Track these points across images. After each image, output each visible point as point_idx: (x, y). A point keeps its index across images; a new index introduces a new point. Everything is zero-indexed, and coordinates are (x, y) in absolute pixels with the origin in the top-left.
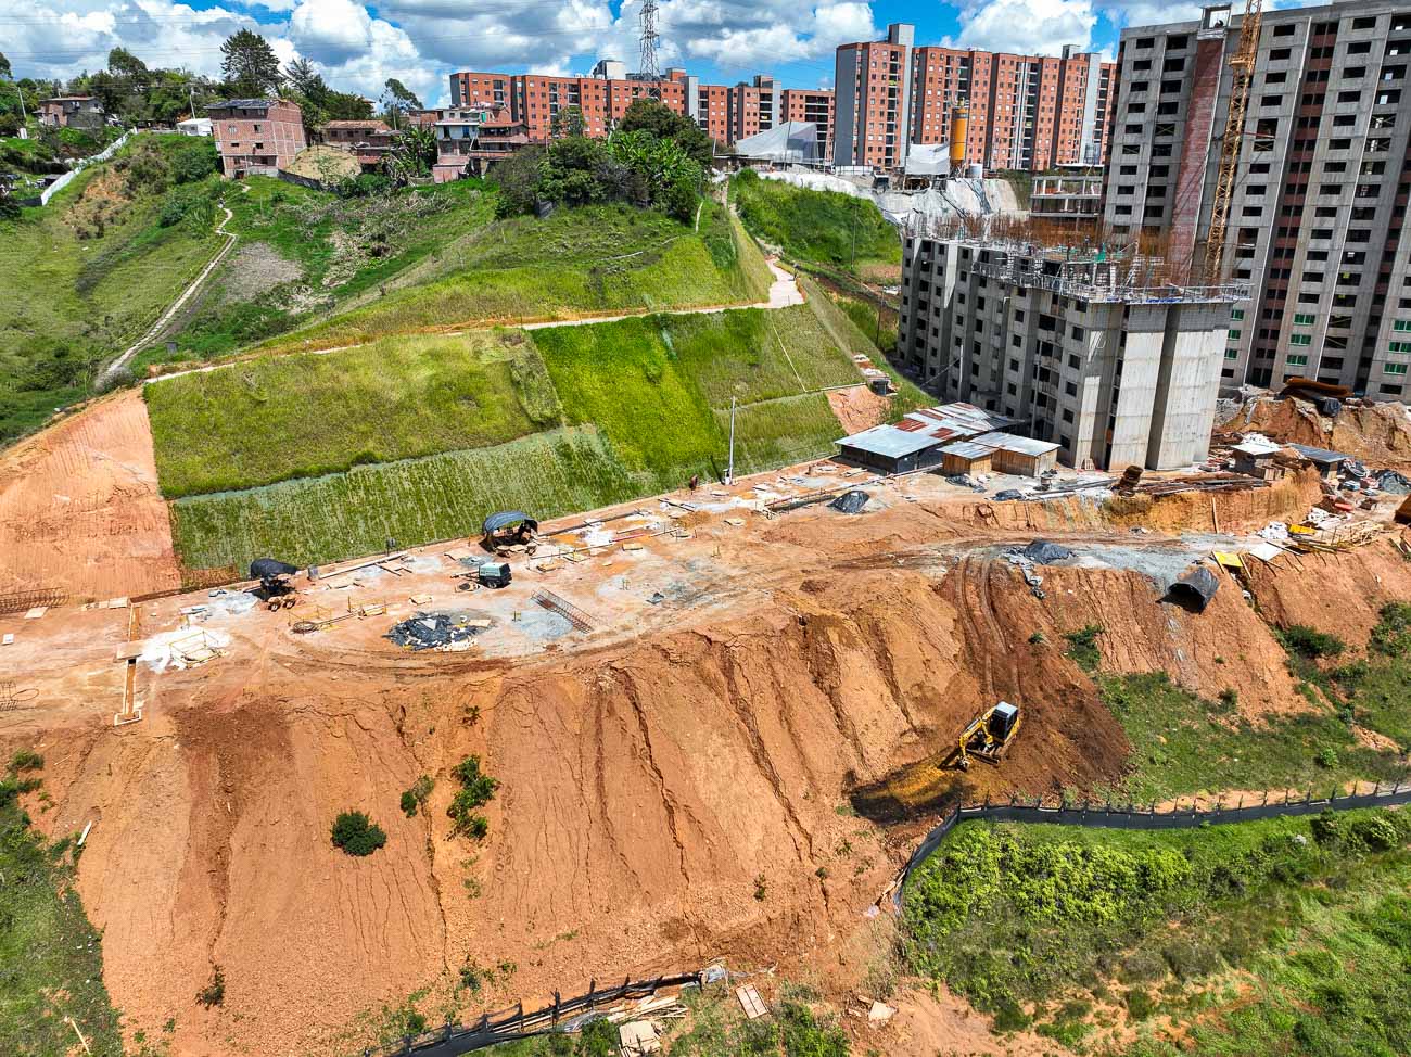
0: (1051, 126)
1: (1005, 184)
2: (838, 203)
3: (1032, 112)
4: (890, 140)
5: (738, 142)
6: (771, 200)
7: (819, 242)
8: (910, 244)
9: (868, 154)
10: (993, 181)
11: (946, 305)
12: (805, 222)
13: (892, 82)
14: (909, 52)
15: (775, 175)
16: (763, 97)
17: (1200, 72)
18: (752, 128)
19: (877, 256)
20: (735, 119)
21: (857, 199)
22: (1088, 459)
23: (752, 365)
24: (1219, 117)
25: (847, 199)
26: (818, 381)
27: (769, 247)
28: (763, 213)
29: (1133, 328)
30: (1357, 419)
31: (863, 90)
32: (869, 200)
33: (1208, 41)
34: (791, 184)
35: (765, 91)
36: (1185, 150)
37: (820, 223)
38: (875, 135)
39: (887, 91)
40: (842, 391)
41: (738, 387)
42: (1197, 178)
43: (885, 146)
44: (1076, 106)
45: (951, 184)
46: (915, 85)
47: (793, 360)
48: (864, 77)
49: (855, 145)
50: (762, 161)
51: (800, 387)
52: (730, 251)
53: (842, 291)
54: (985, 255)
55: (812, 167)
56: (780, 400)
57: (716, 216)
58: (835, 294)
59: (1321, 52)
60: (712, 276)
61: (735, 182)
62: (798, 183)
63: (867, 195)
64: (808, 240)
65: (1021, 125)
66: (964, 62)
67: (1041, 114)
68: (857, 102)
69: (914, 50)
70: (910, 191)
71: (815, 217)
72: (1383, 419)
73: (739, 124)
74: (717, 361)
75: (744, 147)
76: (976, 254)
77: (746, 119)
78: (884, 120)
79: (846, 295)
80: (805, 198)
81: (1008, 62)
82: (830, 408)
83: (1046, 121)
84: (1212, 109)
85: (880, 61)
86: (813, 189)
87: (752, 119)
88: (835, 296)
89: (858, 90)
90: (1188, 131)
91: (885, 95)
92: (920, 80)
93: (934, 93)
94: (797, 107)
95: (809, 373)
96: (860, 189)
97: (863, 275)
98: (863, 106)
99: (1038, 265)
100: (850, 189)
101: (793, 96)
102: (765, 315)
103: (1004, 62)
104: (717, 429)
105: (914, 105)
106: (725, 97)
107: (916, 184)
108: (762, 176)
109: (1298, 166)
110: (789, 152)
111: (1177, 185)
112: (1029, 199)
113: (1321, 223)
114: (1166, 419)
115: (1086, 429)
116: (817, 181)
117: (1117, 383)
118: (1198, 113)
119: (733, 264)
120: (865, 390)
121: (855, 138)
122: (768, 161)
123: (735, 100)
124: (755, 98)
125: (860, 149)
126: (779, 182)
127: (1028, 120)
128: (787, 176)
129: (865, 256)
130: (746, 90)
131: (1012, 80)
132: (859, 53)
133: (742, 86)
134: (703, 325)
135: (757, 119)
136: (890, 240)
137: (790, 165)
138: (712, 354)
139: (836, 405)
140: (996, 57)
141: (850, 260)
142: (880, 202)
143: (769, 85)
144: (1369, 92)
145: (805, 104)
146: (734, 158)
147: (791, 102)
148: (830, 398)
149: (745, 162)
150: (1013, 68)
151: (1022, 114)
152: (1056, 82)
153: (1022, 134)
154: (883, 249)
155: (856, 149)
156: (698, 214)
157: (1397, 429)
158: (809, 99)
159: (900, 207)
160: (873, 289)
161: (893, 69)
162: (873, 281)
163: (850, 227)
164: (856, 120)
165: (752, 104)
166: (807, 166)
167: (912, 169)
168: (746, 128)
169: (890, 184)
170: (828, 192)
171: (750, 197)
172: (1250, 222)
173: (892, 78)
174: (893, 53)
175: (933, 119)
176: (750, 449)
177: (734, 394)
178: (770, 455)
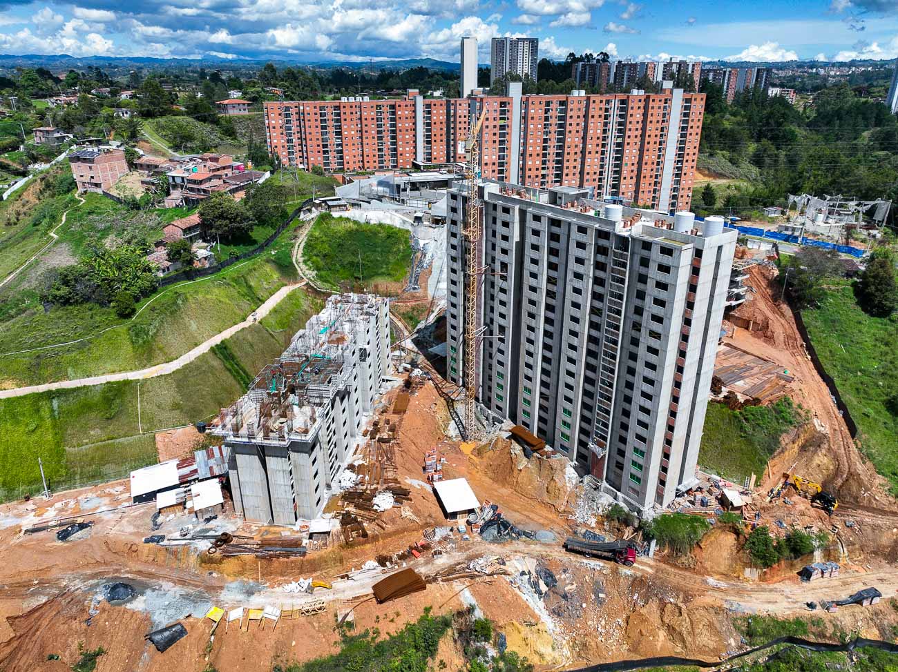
0: (637, 140)
4: (503, 157)
9: (485, 167)
15: (348, 214)
18: (463, 125)
20: (452, 120)
21: (399, 231)
25: (390, 230)
26: (154, 425)
32: (408, 231)
38: (490, 156)
39: (498, 127)
40: (170, 431)
41: (92, 433)
43: (498, 161)
46: (523, 121)
47: (142, 413)
51: (138, 431)
56: (118, 440)
62: (362, 219)
63: (408, 227)
66: (562, 103)
72: (552, 469)
78: (497, 145)
81: (597, 101)
82: (155, 443)
84: (481, 247)
86: (372, 223)
91: (496, 130)
92: (526, 118)
95: (150, 420)
96: (404, 222)
100: (397, 222)
102: (134, 384)
103: (594, 101)
107: (438, 221)
120: (193, 428)
126: (347, 220)
127: (618, 137)
128: (357, 214)
139: (160, 440)
148: (157, 437)
149: (329, 206)
152: (641, 111)
154: (394, 269)
157: (553, 479)
159: (426, 236)
169: (423, 220)
172: (502, 322)
173: (501, 119)
174: (502, 103)
175: (535, 143)
176: (81, 473)
177: (88, 438)
178: (93, 477)
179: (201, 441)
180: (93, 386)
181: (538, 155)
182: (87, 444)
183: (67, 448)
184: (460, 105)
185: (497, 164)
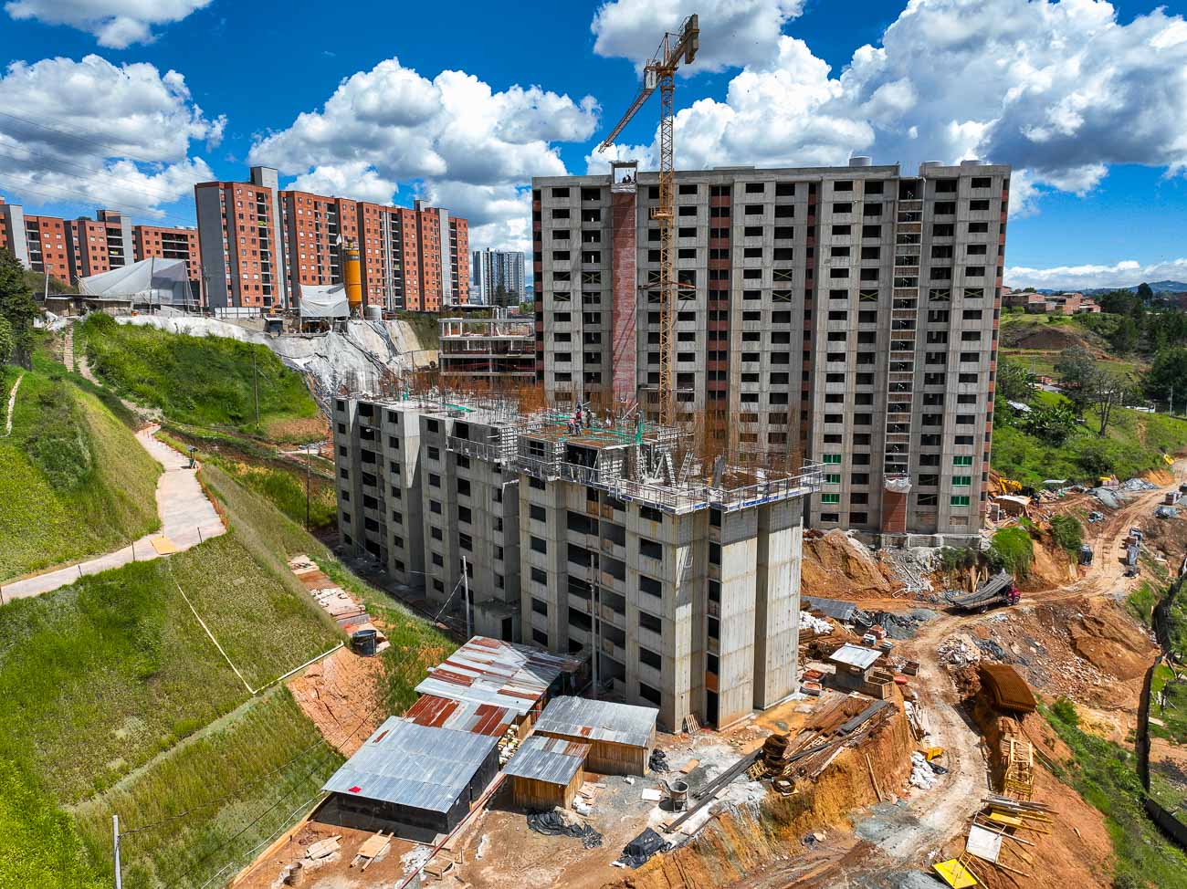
0: (416, 268)
1: (405, 325)
2: (226, 351)
3: (399, 256)
4: (266, 279)
5: (86, 279)
6: (138, 351)
7: (211, 398)
8: (341, 406)
9: (244, 293)
10: (394, 323)
11: (410, 483)
12: (189, 375)
13: (261, 223)
14: (275, 195)
15: (139, 320)
16: (110, 231)
17: (618, 223)
18: (100, 263)
19: (285, 410)
20: (77, 253)
21: (249, 345)
22: (688, 716)
23: (146, 678)
24: (641, 266)
25: (238, 345)
26: (267, 664)
27: (143, 411)
28: (129, 367)
29: (728, 538)
30: (814, 551)
31: (232, 229)
32: (263, 346)
33: (622, 195)
34: (163, 330)
35: (111, 225)
36: (614, 297)
37: (208, 375)
38: (250, 274)
39: (257, 231)
40: (311, 670)
41: (121, 734)
42: (630, 326)
43: (261, 285)
44: (435, 252)
45: (351, 326)
46: (285, 227)
47: (221, 640)
48: (230, 215)
49: (228, 283)
50: (119, 304)
51: (242, 688)
52: (79, 460)
53: (252, 459)
54: (462, 429)
55: (185, 308)
56: (208, 731)
57: (46, 402)
58: (242, 465)
59: (721, 212)
60: (49, 508)
61: (83, 330)
62: (172, 328)
63: (259, 339)
64: (196, 398)
65: (390, 268)
66: (331, 207)
67: (407, 258)
68: (225, 241)
69: (279, 193)
70: (309, 335)
71: (200, 368)
72: (834, 548)
73: (84, 257)
74: (69, 696)
75: (93, 284)
76: (449, 425)
77: (91, 253)
78: (258, 258)
79: (257, 465)
80: (182, 345)
81: (371, 211)
82: (298, 710)
83: (411, 263)
84: (633, 259)
85: (246, 202)
86: (192, 334)
87: (99, 253)
88: (244, 469)
89: (225, 227)
90: (614, 280)
91: (255, 235)
92: (290, 222)
93: (307, 235)
94: (152, 243)
95: (253, 654)
96: (250, 333)
97: (272, 434)
98: (233, 245)
99: (559, 449)
100: (238, 333)
101: (147, 233)
102: (160, 571)
103: (368, 211)
104: (80, 854)
105: (286, 245)
106: (62, 229)
107: (316, 326)
108: (121, 320)
109: (718, 315)
110: (154, 292)
111: (611, 332)
112: (438, 340)
113: (749, 367)
114: (768, 643)
115: (682, 677)
116: (197, 326)
117: (717, 612)
118: (622, 262)
119: (89, 482)
120: (342, 653)
121: (228, 276)
122: (128, 304)
123: (75, 233)
124: (100, 230)
125: (235, 287)
126: (147, 328)
127: (395, 262)
128: (156, 320)
129: (270, 411)
130: (88, 224)
131: (377, 227)
132: (221, 192)
133: (82, 221)
134: (32, 623)
135: (105, 254)
136: (298, 391)
137: (158, 307)
138: (55, 683)
139: (305, 698)
140: (360, 205)
141: (254, 416)
142: (277, 347)
143: (117, 219)
144: (768, 249)
145: (161, 241)
146: (78, 300)
147: (145, 238)
148: (295, 693)
149: (95, 304)
150: (376, 216)
151: (389, 258)
152: (415, 231)
153: (392, 275)
154: (289, 400)
155: (230, 287)
156: (12, 402)
157: (849, 557)
158: (165, 236)
159: (299, 352)
160: (289, 452)
161: (261, 209)
162: (287, 441)
163: (246, 378)
164: (227, 258)
165: (97, 238)
166: (179, 307)
167: (307, 310)
168: (92, 263)
169: (285, 327)
170: (211, 337)
171: (107, 347)
172: (685, 367)
173: (260, 219)
174: (259, 195)
175: (308, 260)
176: (161, 867)
177: (113, 754)
178: (205, 860)
179: (382, 672)
180: (42, 595)
182: (125, 771)
183: (70, 810)
184: (92, 229)
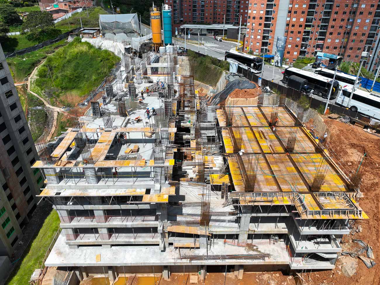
181: (303, 12)
185: (264, 19)
